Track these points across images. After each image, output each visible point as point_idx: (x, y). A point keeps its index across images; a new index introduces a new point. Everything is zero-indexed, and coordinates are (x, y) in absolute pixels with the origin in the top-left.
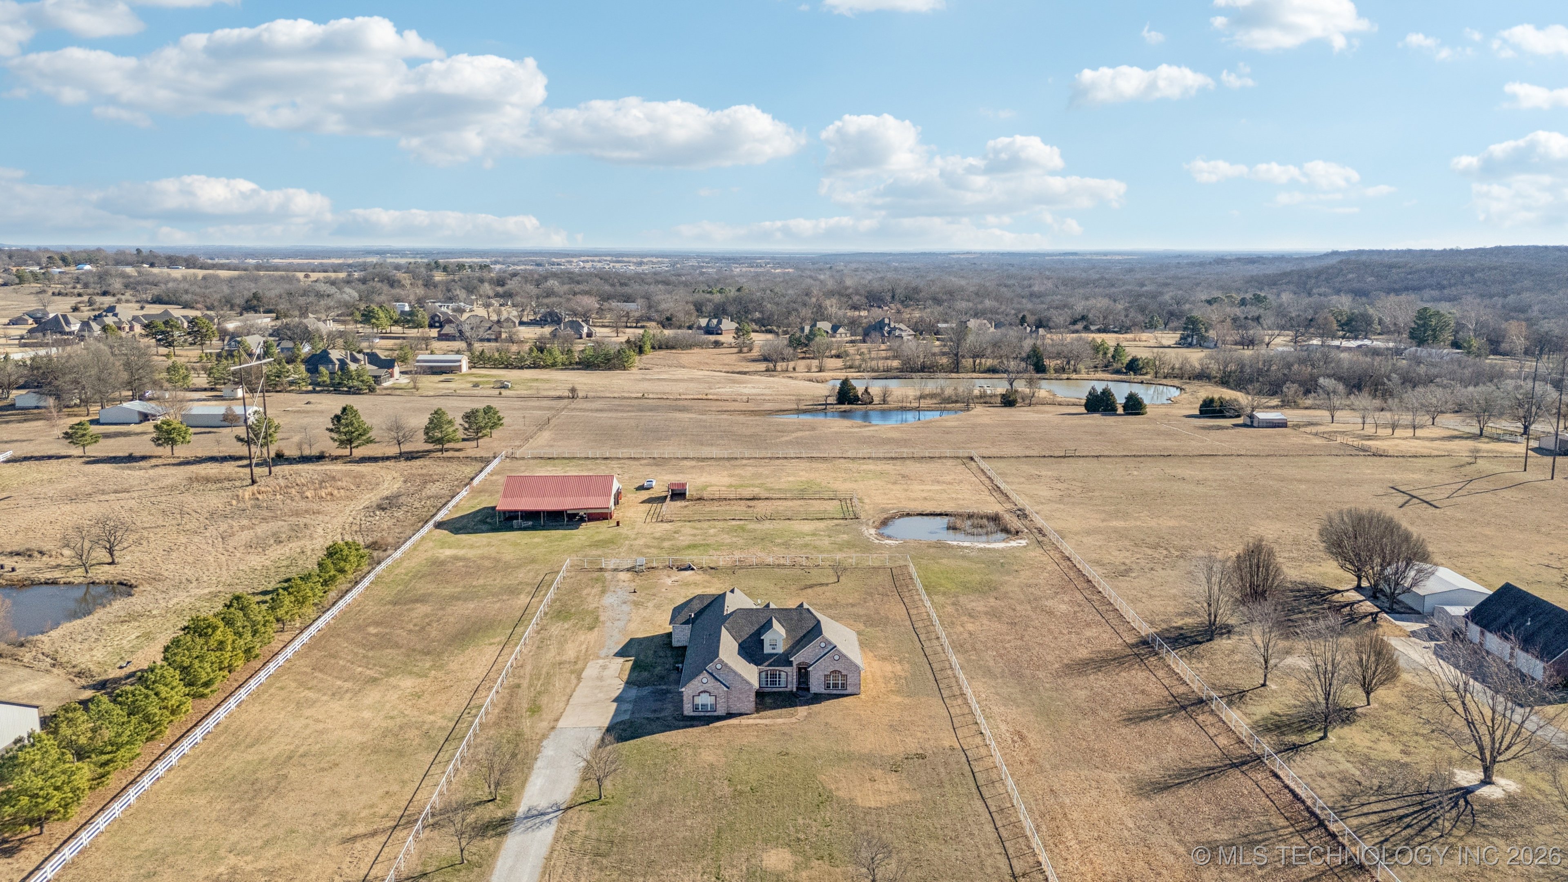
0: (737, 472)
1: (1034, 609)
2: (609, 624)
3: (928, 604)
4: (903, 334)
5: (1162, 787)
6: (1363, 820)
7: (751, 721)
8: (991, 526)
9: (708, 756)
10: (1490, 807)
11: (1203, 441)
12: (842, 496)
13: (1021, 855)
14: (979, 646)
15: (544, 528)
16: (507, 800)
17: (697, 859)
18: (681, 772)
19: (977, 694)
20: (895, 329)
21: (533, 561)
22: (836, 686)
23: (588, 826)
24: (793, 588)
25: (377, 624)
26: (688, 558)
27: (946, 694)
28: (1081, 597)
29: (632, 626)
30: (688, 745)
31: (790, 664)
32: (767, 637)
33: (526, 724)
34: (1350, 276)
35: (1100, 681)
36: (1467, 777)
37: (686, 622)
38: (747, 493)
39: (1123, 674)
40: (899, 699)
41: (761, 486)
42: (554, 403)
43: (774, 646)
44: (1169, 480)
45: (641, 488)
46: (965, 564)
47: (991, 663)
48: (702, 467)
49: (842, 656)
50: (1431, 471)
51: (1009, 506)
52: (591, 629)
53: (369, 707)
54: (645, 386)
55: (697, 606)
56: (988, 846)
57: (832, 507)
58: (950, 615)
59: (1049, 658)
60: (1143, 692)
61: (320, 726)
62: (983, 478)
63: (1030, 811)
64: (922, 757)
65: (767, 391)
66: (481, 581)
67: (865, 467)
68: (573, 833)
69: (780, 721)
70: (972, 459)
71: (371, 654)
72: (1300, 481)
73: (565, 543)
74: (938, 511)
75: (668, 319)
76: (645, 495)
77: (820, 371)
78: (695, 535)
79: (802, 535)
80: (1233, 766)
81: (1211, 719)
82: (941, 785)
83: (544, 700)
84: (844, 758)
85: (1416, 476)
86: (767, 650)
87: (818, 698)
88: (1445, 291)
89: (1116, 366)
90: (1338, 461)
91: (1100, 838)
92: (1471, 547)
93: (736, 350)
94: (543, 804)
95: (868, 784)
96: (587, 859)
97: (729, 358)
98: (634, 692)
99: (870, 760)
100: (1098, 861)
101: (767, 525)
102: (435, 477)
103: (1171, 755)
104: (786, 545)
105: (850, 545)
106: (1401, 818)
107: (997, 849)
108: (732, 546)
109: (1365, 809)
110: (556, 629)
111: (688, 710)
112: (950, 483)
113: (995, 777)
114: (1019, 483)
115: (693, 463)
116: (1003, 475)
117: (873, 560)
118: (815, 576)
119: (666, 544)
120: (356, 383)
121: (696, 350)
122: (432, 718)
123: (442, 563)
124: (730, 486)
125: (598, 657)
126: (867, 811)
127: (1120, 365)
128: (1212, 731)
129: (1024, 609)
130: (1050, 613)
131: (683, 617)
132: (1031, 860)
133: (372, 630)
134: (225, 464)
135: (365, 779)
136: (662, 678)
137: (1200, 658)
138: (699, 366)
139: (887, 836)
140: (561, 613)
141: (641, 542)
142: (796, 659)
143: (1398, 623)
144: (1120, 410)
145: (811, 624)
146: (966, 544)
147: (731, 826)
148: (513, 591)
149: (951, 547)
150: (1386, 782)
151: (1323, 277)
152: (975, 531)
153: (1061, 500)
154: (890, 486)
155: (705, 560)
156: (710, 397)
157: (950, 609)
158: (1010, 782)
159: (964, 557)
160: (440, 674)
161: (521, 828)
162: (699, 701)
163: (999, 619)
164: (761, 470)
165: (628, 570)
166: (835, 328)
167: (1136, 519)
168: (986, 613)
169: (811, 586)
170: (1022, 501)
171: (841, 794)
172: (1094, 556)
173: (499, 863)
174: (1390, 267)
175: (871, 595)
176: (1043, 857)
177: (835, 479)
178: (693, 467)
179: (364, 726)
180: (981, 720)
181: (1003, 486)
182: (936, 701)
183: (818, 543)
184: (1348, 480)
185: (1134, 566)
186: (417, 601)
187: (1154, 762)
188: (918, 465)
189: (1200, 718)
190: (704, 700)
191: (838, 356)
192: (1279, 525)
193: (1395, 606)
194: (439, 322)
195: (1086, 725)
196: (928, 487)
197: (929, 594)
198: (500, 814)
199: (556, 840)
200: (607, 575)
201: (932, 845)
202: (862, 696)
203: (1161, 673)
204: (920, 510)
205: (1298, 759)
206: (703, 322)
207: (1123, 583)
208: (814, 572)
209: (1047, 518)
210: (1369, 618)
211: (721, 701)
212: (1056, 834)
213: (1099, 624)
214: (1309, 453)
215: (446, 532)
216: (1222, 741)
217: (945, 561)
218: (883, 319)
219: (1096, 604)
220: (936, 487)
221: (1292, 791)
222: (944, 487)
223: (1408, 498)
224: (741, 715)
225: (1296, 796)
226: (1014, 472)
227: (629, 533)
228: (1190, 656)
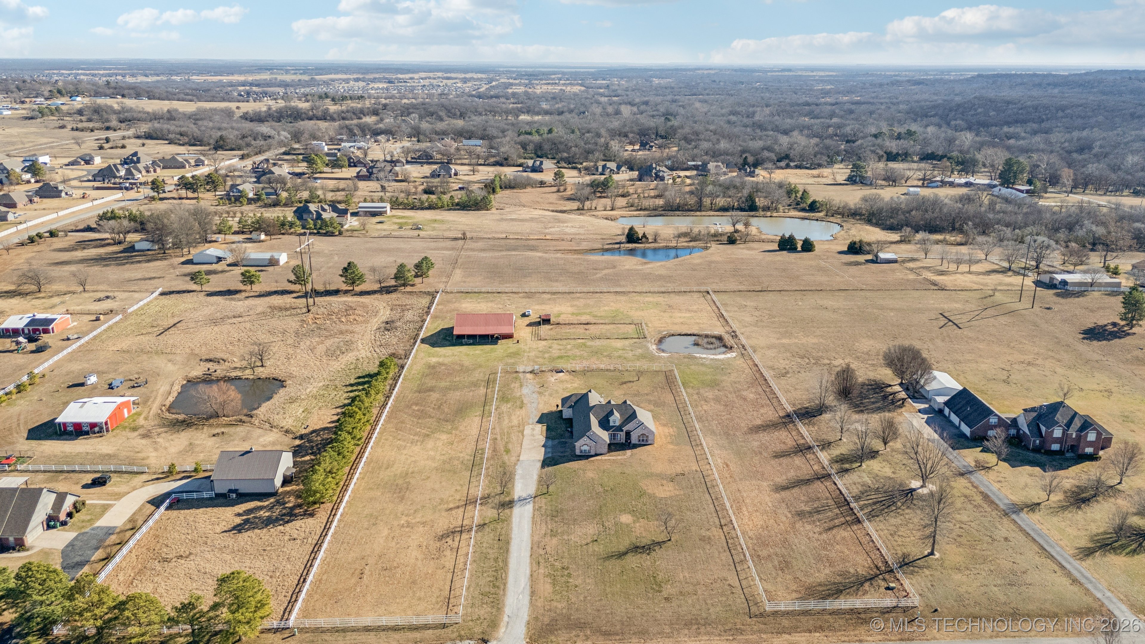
0: (575, 303)
1: (737, 397)
2: (529, 405)
3: (685, 394)
4: (665, 174)
5: (785, 488)
6: (866, 502)
7: (606, 458)
8: (717, 343)
9: (590, 474)
10: (921, 498)
11: (843, 277)
12: (635, 322)
13: (724, 517)
14: (710, 418)
15: (479, 344)
16: (509, 494)
17: (593, 518)
18: (580, 481)
19: (707, 445)
20: (660, 171)
21: (480, 366)
22: (643, 440)
23: (546, 504)
24: (616, 384)
25: (417, 404)
26: (560, 365)
27: (693, 443)
28: (760, 389)
29: (541, 406)
30: (580, 469)
31: (622, 431)
32: (611, 419)
33: (506, 458)
34: (980, 110)
35: (765, 437)
36: (915, 484)
37: (570, 407)
38: (584, 319)
39: (776, 433)
40: (672, 447)
41: (589, 314)
42: (453, 243)
43: (614, 422)
44: (818, 309)
45: (524, 315)
46: (703, 369)
47: (715, 428)
48: (554, 299)
49: (646, 427)
50: (967, 301)
51: (728, 328)
52: (521, 408)
53: (431, 449)
54: (504, 226)
55: (574, 399)
56: (711, 514)
57: (630, 329)
58: (696, 401)
59: (742, 425)
60: (784, 443)
61: (413, 459)
62: (714, 308)
63: (729, 499)
64: (683, 475)
65: (581, 231)
66: (458, 379)
67: (647, 299)
68: (540, 507)
69: (619, 457)
70: (708, 293)
71: (420, 421)
72: (892, 309)
73: (493, 354)
74: (689, 332)
75: (506, 159)
76: (527, 320)
77: (612, 210)
78: (560, 350)
79: (616, 349)
80: (818, 479)
81: (813, 456)
82: (692, 487)
83: (510, 446)
84: (650, 476)
85: (957, 306)
86: (611, 424)
87: (635, 446)
88: (1043, 125)
89: (802, 205)
90: (916, 294)
91: (756, 511)
92: (968, 357)
93: (555, 189)
94: (524, 495)
95: (661, 487)
96: (549, 518)
97: (551, 197)
98: (550, 443)
99: (661, 476)
100: (755, 520)
101: (598, 343)
102: (408, 307)
103: (792, 474)
104: (609, 356)
105: (643, 357)
106: (881, 502)
107: (715, 515)
108: (581, 357)
109: (868, 498)
110: (505, 408)
111: (578, 452)
112: (696, 312)
113: (715, 484)
114: (735, 312)
115: (548, 296)
116: (725, 305)
117: (655, 367)
118: (627, 377)
119: (546, 355)
120: (330, 229)
121: (529, 189)
122: (462, 455)
123: (434, 367)
124: (573, 314)
125: (529, 424)
126: (661, 499)
127: (805, 205)
128: (812, 463)
129: (732, 397)
130: (745, 399)
131: (568, 404)
132: (728, 519)
133: (415, 408)
134: (285, 296)
135: (444, 484)
136: (562, 436)
137: (814, 424)
138: (534, 205)
139: (670, 510)
140: (504, 399)
141: (532, 354)
142: (625, 429)
143: (914, 404)
144: (799, 249)
145: (631, 412)
146: (704, 356)
147: (605, 505)
148: (475, 385)
149: (696, 358)
150: (882, 486)
151: (961, 110)
152: (709, 346)
153: (756, 325)
154: (662, 314)
155: (569, 367)
156: (548, 237)
157: (695, 397)
158: (721, 486)
159: (702, 364)
160: (457, 432)
161: (518, 505)
162: (583, 448)
163: (720, 402)
164: (588, 301)
165: (531, 372)
166: (619, 168)
167: (796, 338)
168: (713, 399)
169: (625, 383)
170: (735, 326)
171: (649, 491)
172: (770, 364)
173: (514, 520)
174: (1008, 103)
175: (656, 388)
176: (733, 518)
177: (631, 308)
178: (549, 299)
179: (433, 459)
180: (709, 457)
181: (725, 314)
182: (689, 448)
183: (626, 355)
184: (919, 309)
185: (790, 370)
186: (430, 390)
187: (784, 478)
188: (677, 297)
189: (808, 456)
190: (585, 448)
191: (623, 196)
192: (872, 342)
193: (916, 395)
194: (353, 162)
195: (756, 459)
196: (684, 315)
197: (685, 388)
198: (507, 499)
199: (534, 510)
200: (520, 375)
201: (688, 513)
202: (655, 445)
203: (794, 433)
204: (679, 332)
205: (846, 476)
206: (530, 163)
207: (783, 381)
208: (626, 374)
209: (748, 338)
210: (901, 402)
211: (593, 448)
212: (739, 509)
213: (768, 405)
214: (903, 286)
215: (427, 346)
216: (816, 467)
217: (693, 367)
218: (652, 165)
219: (768, 393)
220: (688, 315)
221: (840, 490)
222: (693, 314)
223: (947, 321)
224: (601, 454)
225: (841, 492)
226: (732, 303)
227: (525, 348)
228: (809, 424)
